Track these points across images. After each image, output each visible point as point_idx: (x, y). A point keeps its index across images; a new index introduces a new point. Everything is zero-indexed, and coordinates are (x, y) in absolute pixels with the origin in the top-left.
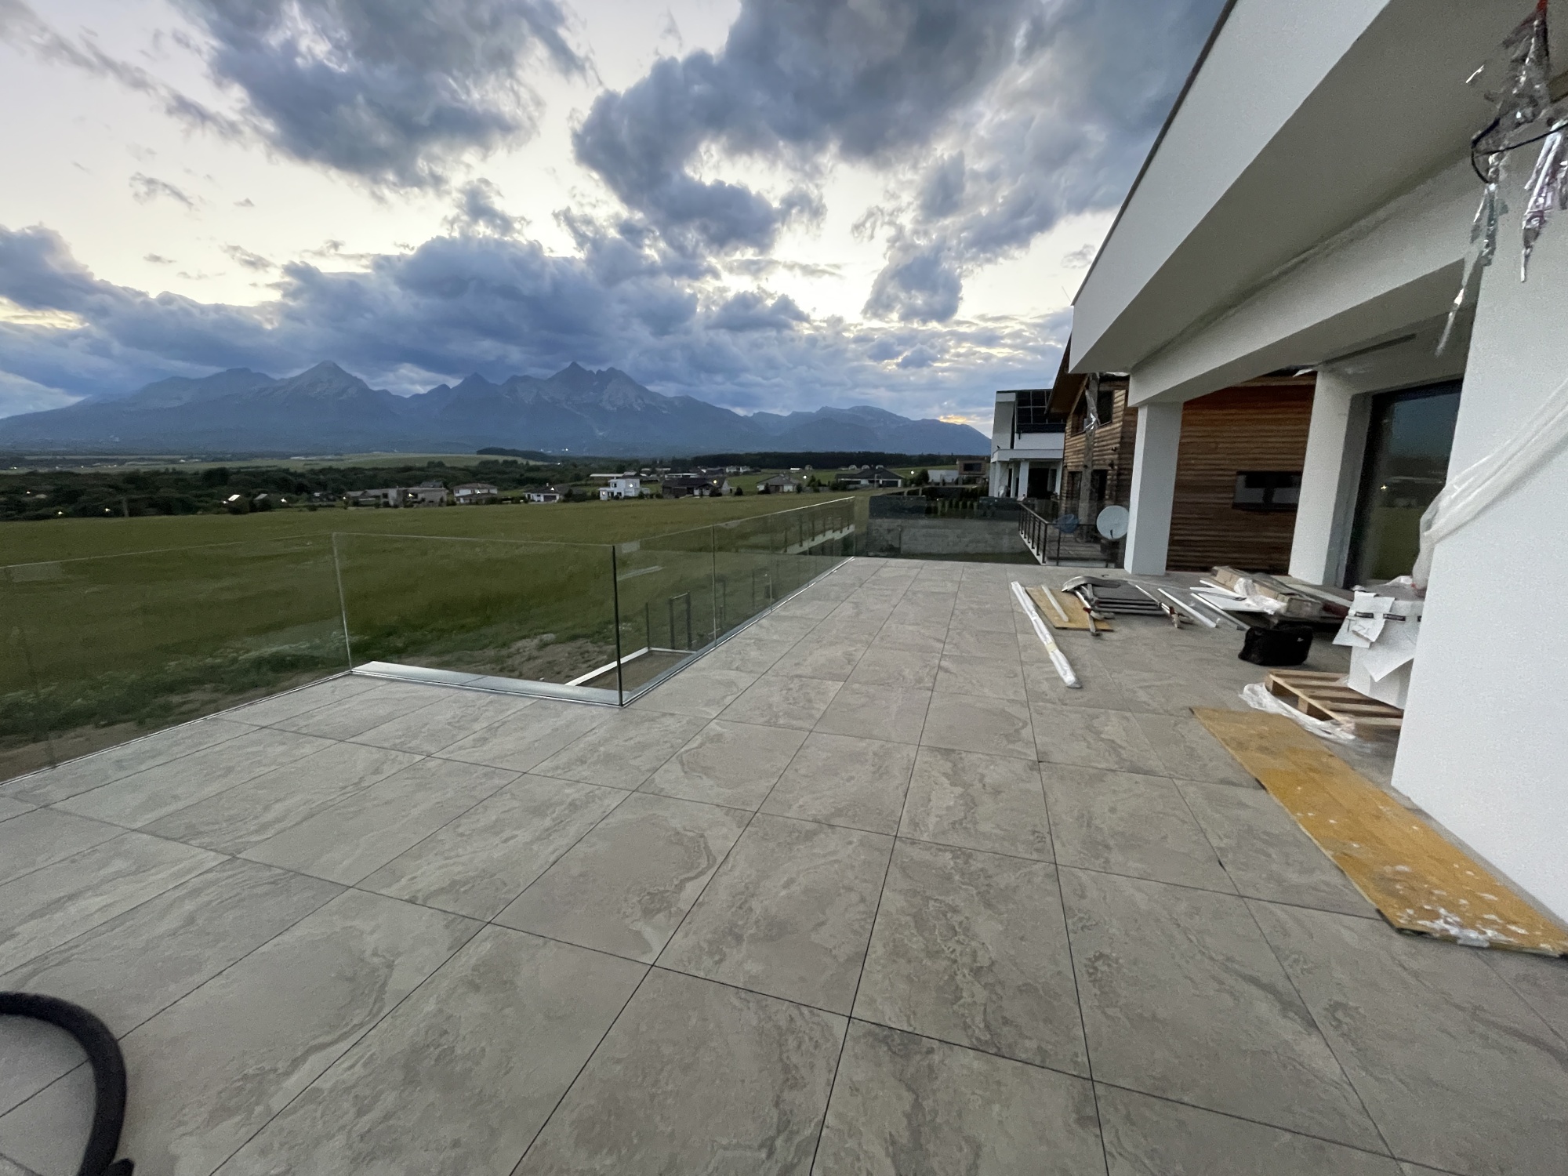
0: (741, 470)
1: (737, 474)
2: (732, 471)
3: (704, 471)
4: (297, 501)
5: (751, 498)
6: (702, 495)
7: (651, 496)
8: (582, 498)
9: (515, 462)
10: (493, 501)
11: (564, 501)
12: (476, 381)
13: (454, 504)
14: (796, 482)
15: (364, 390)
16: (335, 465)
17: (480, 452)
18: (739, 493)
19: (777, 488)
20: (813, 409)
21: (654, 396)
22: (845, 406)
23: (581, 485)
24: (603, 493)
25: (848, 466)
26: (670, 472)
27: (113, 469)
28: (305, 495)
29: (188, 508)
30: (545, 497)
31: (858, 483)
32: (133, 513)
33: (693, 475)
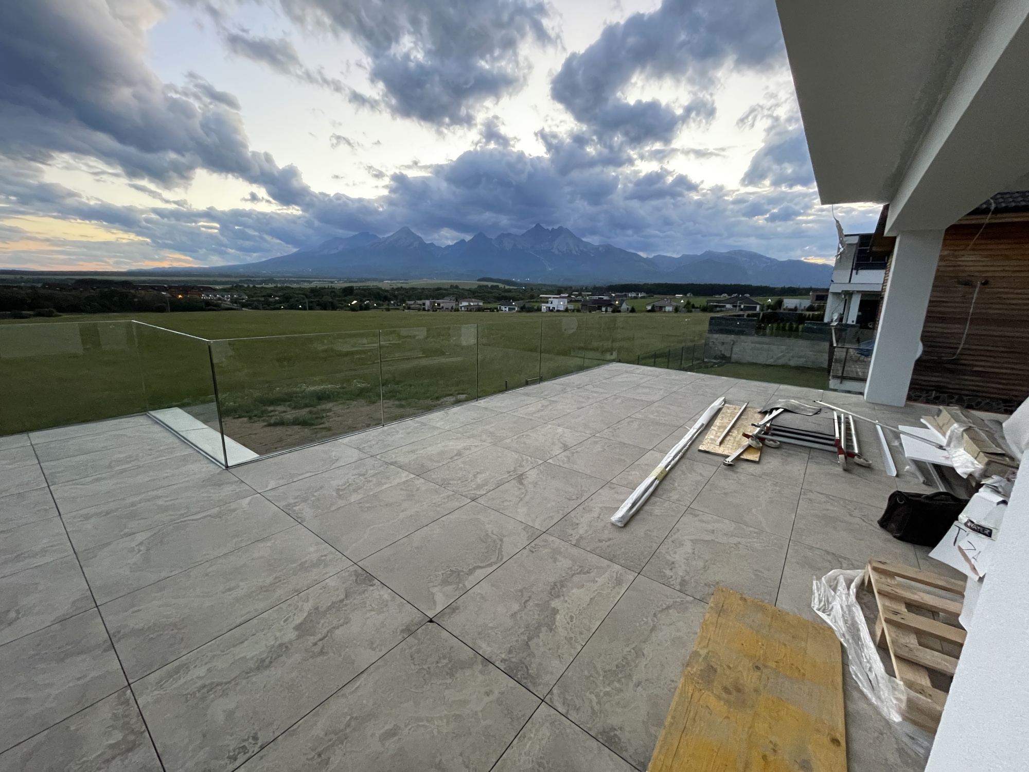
0: (640, 295)
1: (635, 298)
2: (633, 295)
3: (613, 295)
4: (383, 305)
5: (641, 315)
6: (606, 311)
7: (573, 311)
8: (530, 310)
9: (498, 286)
10: (480, 309)
11: (519, 312)
12: (480, 237)
13: (458, 310)
14: (675, 304)
15: (422, 243)
16: (404, 286)
17: (479, 280)
18: (633, 310)
19: (661, 308)
20: (699, 252)
21: (587, 244)
22: (723, 250)
23: (533, 302)
24: (544, 307)
25: (721, 295)
26: (591, 295)
27: (306, 285)
28: (387, 302)
29: (334, 308)
30: (509, 308)
31: (724, 306)
32: (311, 308)
33: (605, 298)
